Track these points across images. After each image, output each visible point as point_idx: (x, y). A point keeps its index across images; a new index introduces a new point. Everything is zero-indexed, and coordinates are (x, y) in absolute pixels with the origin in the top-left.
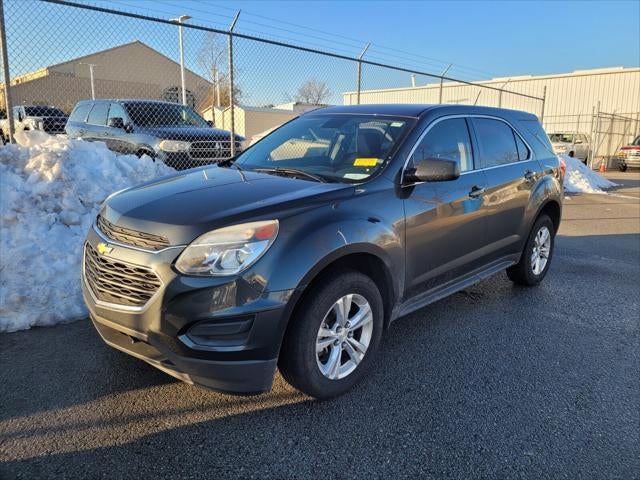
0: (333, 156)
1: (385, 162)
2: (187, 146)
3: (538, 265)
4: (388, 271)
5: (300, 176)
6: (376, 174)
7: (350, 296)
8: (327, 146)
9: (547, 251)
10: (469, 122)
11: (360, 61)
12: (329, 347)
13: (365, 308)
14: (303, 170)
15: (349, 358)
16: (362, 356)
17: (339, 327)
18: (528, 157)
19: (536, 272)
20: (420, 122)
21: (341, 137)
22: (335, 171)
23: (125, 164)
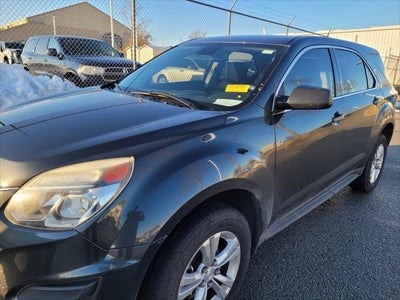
0: (207, 81)
1: (257, 89)
2: (101, 71)
3: (374, 175)
4: (258, 203)
5: (170, 101)
6: (249, 100)
7: (217, 236)
8: (202, 74)
9: (380, 163)
10: (332, 53)
11: (231, 11)
12: (194, 291)
13: (233, 242)
14: (174, 94)
15: (215, 294)
16: (228, 291)
17: (205, 268)
18: (374, 86)
19: (372, 181)
20: (291, 50)
21: (215, 64)
22: (207, 96)
23: (37, 83)
